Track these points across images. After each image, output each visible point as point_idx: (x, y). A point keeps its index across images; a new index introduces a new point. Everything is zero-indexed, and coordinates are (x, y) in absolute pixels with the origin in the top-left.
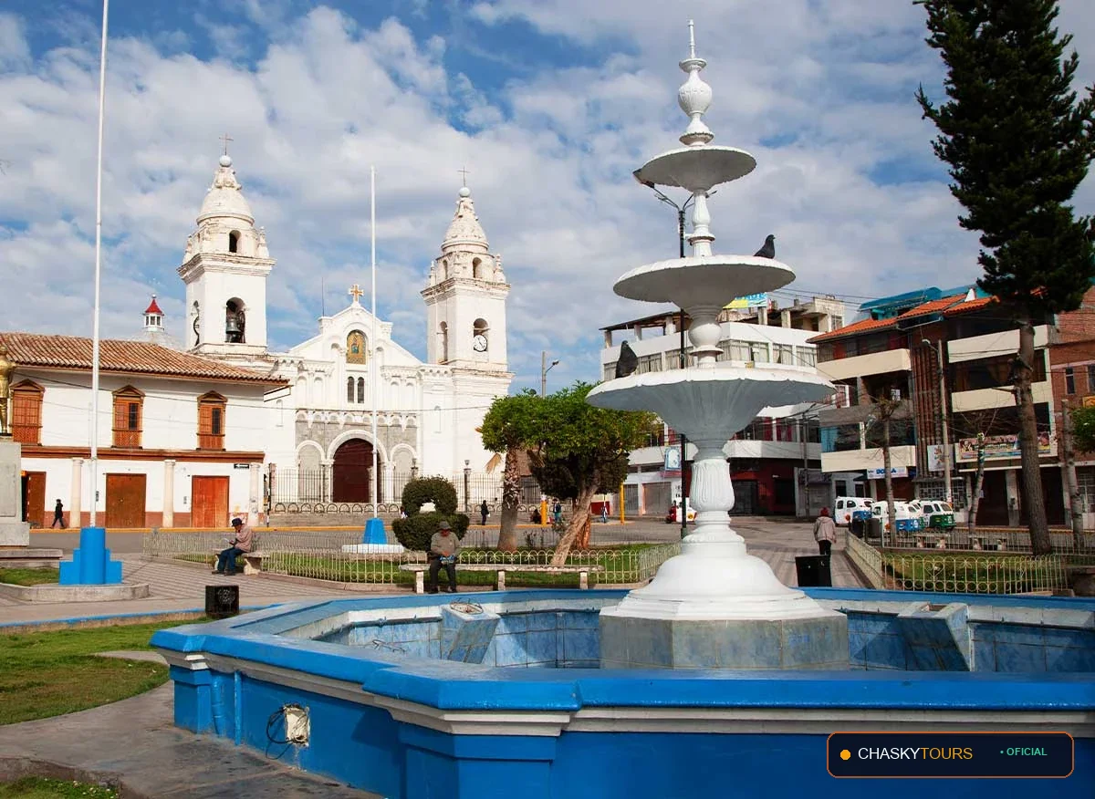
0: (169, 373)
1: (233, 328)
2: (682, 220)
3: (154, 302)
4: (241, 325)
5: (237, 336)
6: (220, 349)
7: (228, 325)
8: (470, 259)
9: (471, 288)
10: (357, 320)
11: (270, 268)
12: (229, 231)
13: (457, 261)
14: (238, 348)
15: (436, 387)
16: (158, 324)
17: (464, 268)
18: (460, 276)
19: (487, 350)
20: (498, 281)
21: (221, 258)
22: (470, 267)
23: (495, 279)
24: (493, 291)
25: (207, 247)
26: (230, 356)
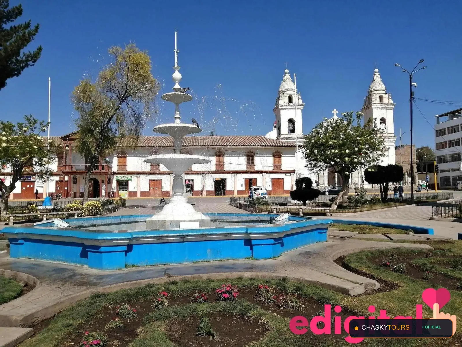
1: (291, 128)
4: (294, 127)
5: (293, 131)
6: (286, 136)
8: (378, 95)
9: (379, 106)
11: (303, 107)
12: (288, 96)
13: (373, 97)
14: (293, 135)
17: (376, 99)
18: (374, 102)
19: (385, 129)
20: (390, 103)
21: (286, 105)
22: (378, 99)
23: (389, 102)
24: (388, 106)
25: (281, 102)
26: (290, 138)
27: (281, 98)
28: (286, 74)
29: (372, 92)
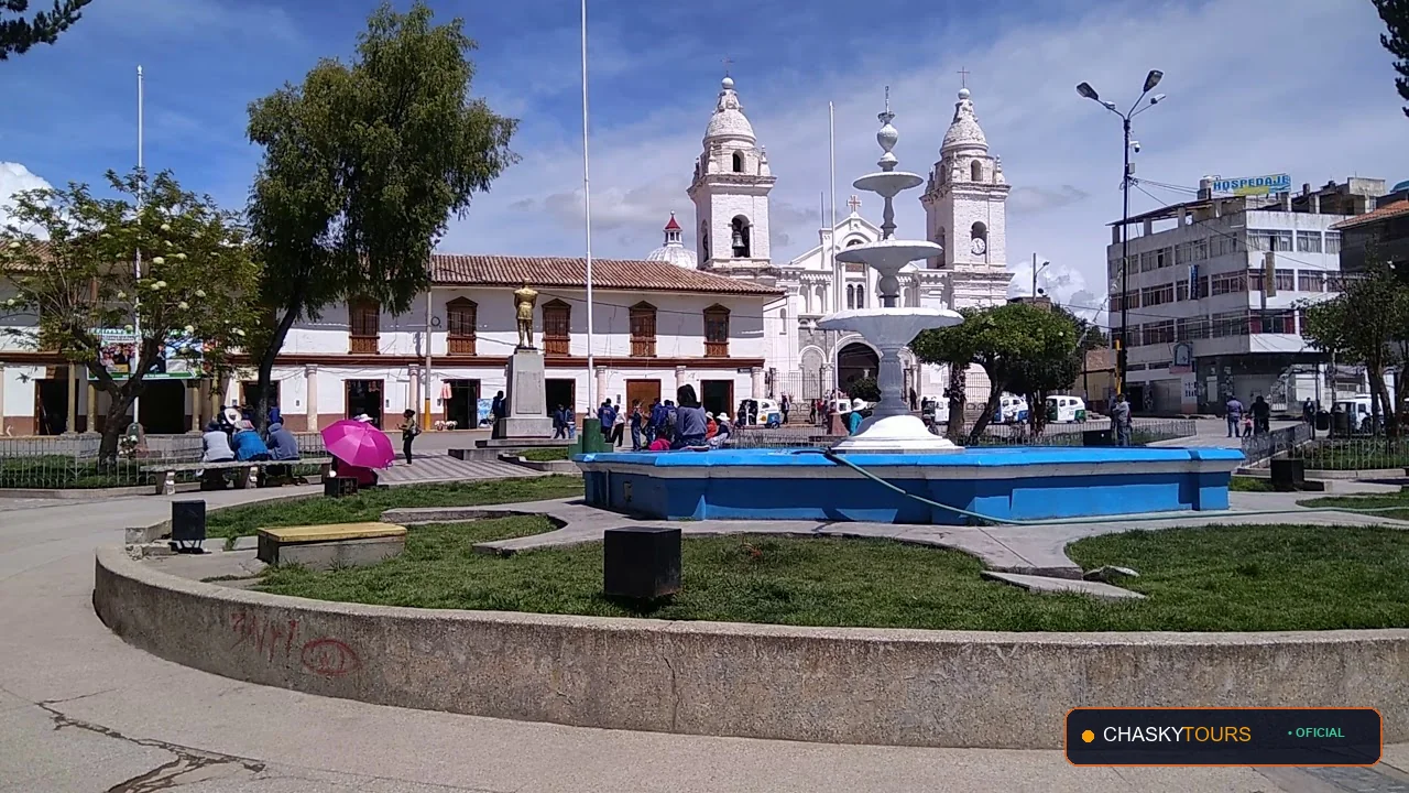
0: (678, 289)
1: (740, 243)
2: (1127, 128)
3: (673, 219)
4: (746, 240)
5: (742, 251)
6: (727, 265)
7: (735, 241)
8: (969, 162)
9: (969, 192)
10: (855, 230)
11: (771, 186)
12: (732, 152)
13: (955, 166)
14: (744, 263)
15: (931, 292)
16: (678, 239)
17: (962, 172)
18: (958, 180)
19: (985, 252)
20: (998, 183)
21: (727, 178)
22: (968, 171)
23: (994, 180)
24: (993, 193)
25: (713, 168)
26: (736, 271)
27: (712, 157)
28: (728, 92)
29: (953, 151)
